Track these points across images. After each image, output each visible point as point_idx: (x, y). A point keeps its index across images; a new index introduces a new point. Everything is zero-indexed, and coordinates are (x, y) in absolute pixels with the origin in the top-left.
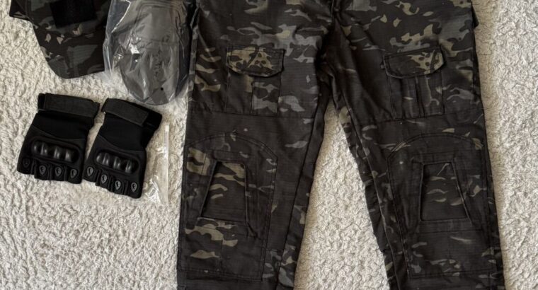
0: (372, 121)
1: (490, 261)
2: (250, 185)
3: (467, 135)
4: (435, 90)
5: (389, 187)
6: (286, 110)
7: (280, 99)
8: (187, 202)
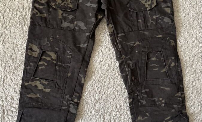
0: (123, 32)
1: (179, 98)
2: (58, 63)
3: (168, 38)
4: (153, 17)
5: (131, 63)
6: (78, 28)
7: (75, 23)
8: (27, 70)
